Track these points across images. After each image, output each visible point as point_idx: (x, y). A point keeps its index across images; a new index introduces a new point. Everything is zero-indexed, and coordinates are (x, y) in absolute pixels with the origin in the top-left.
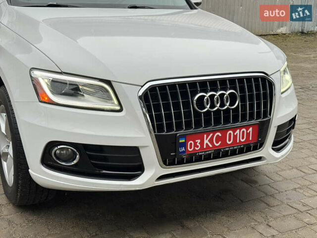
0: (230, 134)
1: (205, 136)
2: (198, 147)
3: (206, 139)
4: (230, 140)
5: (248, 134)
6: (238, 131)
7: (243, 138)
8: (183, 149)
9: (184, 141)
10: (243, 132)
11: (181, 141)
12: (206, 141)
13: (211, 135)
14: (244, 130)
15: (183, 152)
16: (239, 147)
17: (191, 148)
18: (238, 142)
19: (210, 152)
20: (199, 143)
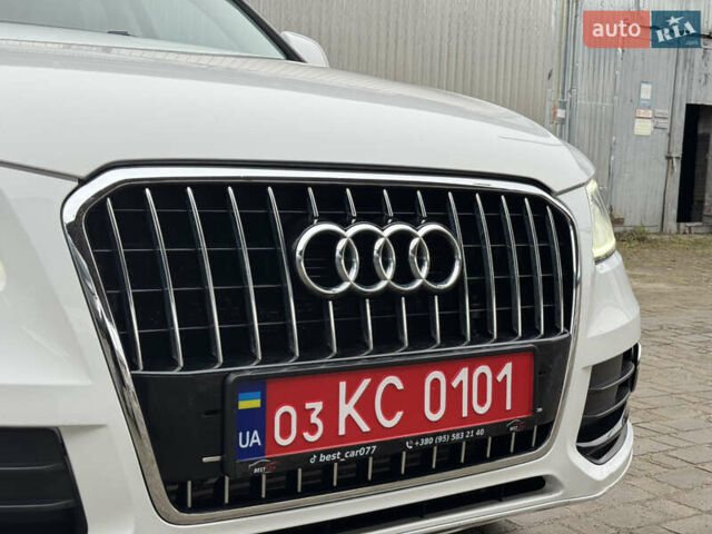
0: (436, 383)
1: (343, 386)
2: (313, 429)
3: (347, 401)
4: (435, 408)
5: (499, 388)
6: (463, 375)
7: (482, 402)
8: (255, 439)
9: (256, 403)
10: (483, 377)
11: (243, 405)
12: (346, 409)
13: (366, 383)
14: (485, 369)
15: (256, 450)
16: (470, 434)
17: (285, 433)
18: (465, 414)
19: (361, 452)
20: (319, 416)
